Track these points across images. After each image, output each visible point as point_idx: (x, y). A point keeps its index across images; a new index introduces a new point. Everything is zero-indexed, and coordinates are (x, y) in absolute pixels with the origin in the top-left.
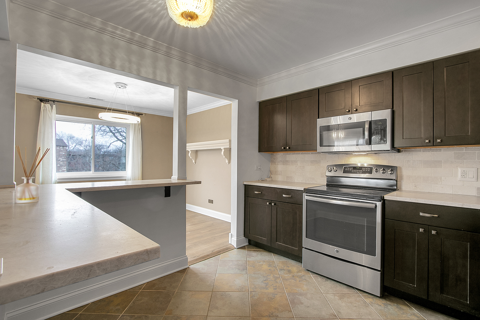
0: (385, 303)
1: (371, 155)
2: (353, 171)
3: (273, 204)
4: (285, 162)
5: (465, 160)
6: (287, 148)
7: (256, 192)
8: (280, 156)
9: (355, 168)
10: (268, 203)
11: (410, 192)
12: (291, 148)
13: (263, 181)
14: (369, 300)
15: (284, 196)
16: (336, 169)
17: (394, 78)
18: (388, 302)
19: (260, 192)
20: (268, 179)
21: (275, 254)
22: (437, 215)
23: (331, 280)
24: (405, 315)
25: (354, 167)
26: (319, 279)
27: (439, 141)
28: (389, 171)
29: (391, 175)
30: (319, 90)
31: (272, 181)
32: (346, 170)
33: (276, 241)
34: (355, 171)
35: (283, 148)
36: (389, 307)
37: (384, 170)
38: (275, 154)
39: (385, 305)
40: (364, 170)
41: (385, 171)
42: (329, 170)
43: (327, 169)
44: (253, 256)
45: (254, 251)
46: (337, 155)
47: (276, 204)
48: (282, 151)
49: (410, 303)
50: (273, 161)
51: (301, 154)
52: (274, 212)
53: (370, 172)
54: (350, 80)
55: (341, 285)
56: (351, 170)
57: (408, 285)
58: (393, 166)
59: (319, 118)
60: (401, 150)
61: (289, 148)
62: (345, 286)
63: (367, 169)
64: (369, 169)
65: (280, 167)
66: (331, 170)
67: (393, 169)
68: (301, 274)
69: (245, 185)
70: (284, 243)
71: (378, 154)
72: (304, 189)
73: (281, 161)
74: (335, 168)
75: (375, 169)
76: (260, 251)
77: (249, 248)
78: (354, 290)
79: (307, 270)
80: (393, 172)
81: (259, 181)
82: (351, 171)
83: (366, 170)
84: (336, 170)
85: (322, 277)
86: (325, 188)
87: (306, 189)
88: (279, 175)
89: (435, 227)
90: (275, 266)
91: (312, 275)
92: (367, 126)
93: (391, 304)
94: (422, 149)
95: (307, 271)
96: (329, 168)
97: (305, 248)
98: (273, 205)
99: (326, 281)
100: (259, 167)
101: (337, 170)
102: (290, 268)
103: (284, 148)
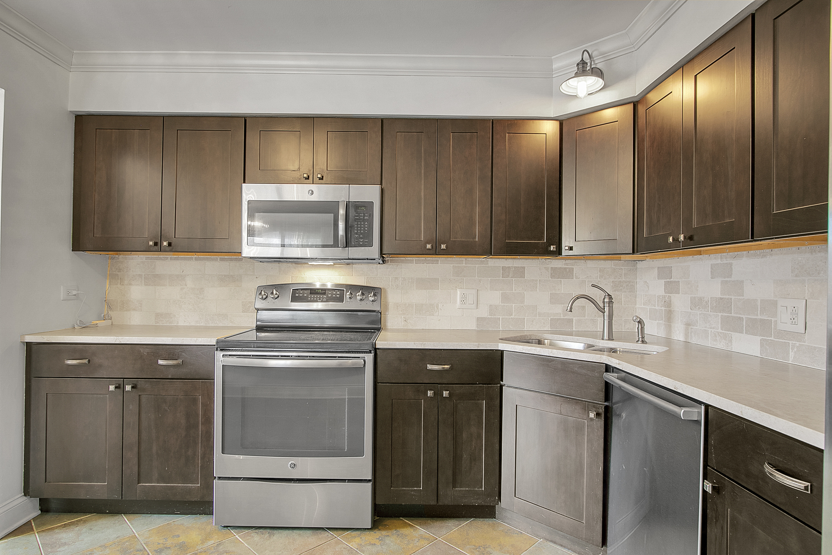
0: (380, 537)
1: (340, 267)
2: (311, 298)
3: (128, 388)
4: (153, 279)
5: (465, 278)
6: (165, 244)
7: (70, 362)
8: (136, 262)
9: (314, 291)
10: (112, 388)
11: (398, 331)
12: (172, 245)
13: (85, 328)
14: (355, 542)
15: (161, 362)
16: (276, 294)
17: (384, 131)
18: (384, 533)
19: (86, 361)
20: (101, 323)
21: (132, 516)
22: (447, 365)
23: (280, 531)
24: (412, 545)
25: (311, 290)
26: (256, 536)
27: (443, 247)
28: (371, 296)
29: (374, 303)
30: (245, 121)
31: (112, 329)
32: (297, 295)
33: (138, 480)
34: (314, 297)
35: (151, 243)
36: (388, 541)
37: (363, 294)
38: (121, 257)
39: (380, 540)
40: (330, 295)
41: (364, 297)
42: (262, 297)
43: (258, 294)
44: (65, 544)
45: (65, 526)
46: (277, 264)
47: (139, 386)
48: (148, 250)
49: (412, 520)
50: (115, 277)
51: (196, 259)
52: (132, 407)
53: (341, 299)
54: (311, 116)
55: (301, 532)
56: (305, 295)
57: (412, 491)
58: (374, 286)
59: (244, 182)
60: (387, 259)
61: (170, 244)
62: (309, 532)
63: (334, 293)
64: (338, 293)
65: (136, 292)
66: (267, 297)
67: (375, 291)
68: (213, 542)
69: (29, 345)
70: (162, 479)
71: (350, 265)
72: (217, 342)
73: (140, 276)
74: (275, 292)
75: (349, 293)
76: (85, 521)
77: (44, 524)
78: (327, 534)
79: (224, 527)
80: (376, 297)
81: (73, 330)
82: (307, 297)
83: (334, 296)
84: (276, 296)
85: (261, 530)
86: (252, 336)
87: (222, 341)
88: (134, 310)
89: (447, 385)
90: (138, 547)
91: (236, 535)
92: (342, 212)
93: (388, 534)
94: (414, 258)
95: (226, 530)
96: (263, 293)
97: (219, 478)
98: (128, 391)
99: (270, 536)
100: (74, 292)
101: (278, 297)
102: (182, 539)
103: (156, 244)
